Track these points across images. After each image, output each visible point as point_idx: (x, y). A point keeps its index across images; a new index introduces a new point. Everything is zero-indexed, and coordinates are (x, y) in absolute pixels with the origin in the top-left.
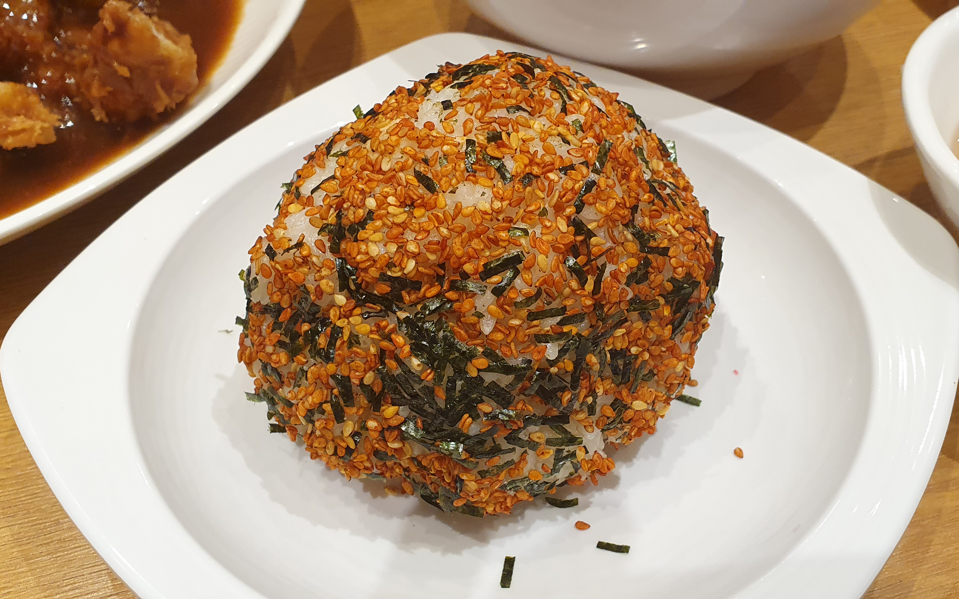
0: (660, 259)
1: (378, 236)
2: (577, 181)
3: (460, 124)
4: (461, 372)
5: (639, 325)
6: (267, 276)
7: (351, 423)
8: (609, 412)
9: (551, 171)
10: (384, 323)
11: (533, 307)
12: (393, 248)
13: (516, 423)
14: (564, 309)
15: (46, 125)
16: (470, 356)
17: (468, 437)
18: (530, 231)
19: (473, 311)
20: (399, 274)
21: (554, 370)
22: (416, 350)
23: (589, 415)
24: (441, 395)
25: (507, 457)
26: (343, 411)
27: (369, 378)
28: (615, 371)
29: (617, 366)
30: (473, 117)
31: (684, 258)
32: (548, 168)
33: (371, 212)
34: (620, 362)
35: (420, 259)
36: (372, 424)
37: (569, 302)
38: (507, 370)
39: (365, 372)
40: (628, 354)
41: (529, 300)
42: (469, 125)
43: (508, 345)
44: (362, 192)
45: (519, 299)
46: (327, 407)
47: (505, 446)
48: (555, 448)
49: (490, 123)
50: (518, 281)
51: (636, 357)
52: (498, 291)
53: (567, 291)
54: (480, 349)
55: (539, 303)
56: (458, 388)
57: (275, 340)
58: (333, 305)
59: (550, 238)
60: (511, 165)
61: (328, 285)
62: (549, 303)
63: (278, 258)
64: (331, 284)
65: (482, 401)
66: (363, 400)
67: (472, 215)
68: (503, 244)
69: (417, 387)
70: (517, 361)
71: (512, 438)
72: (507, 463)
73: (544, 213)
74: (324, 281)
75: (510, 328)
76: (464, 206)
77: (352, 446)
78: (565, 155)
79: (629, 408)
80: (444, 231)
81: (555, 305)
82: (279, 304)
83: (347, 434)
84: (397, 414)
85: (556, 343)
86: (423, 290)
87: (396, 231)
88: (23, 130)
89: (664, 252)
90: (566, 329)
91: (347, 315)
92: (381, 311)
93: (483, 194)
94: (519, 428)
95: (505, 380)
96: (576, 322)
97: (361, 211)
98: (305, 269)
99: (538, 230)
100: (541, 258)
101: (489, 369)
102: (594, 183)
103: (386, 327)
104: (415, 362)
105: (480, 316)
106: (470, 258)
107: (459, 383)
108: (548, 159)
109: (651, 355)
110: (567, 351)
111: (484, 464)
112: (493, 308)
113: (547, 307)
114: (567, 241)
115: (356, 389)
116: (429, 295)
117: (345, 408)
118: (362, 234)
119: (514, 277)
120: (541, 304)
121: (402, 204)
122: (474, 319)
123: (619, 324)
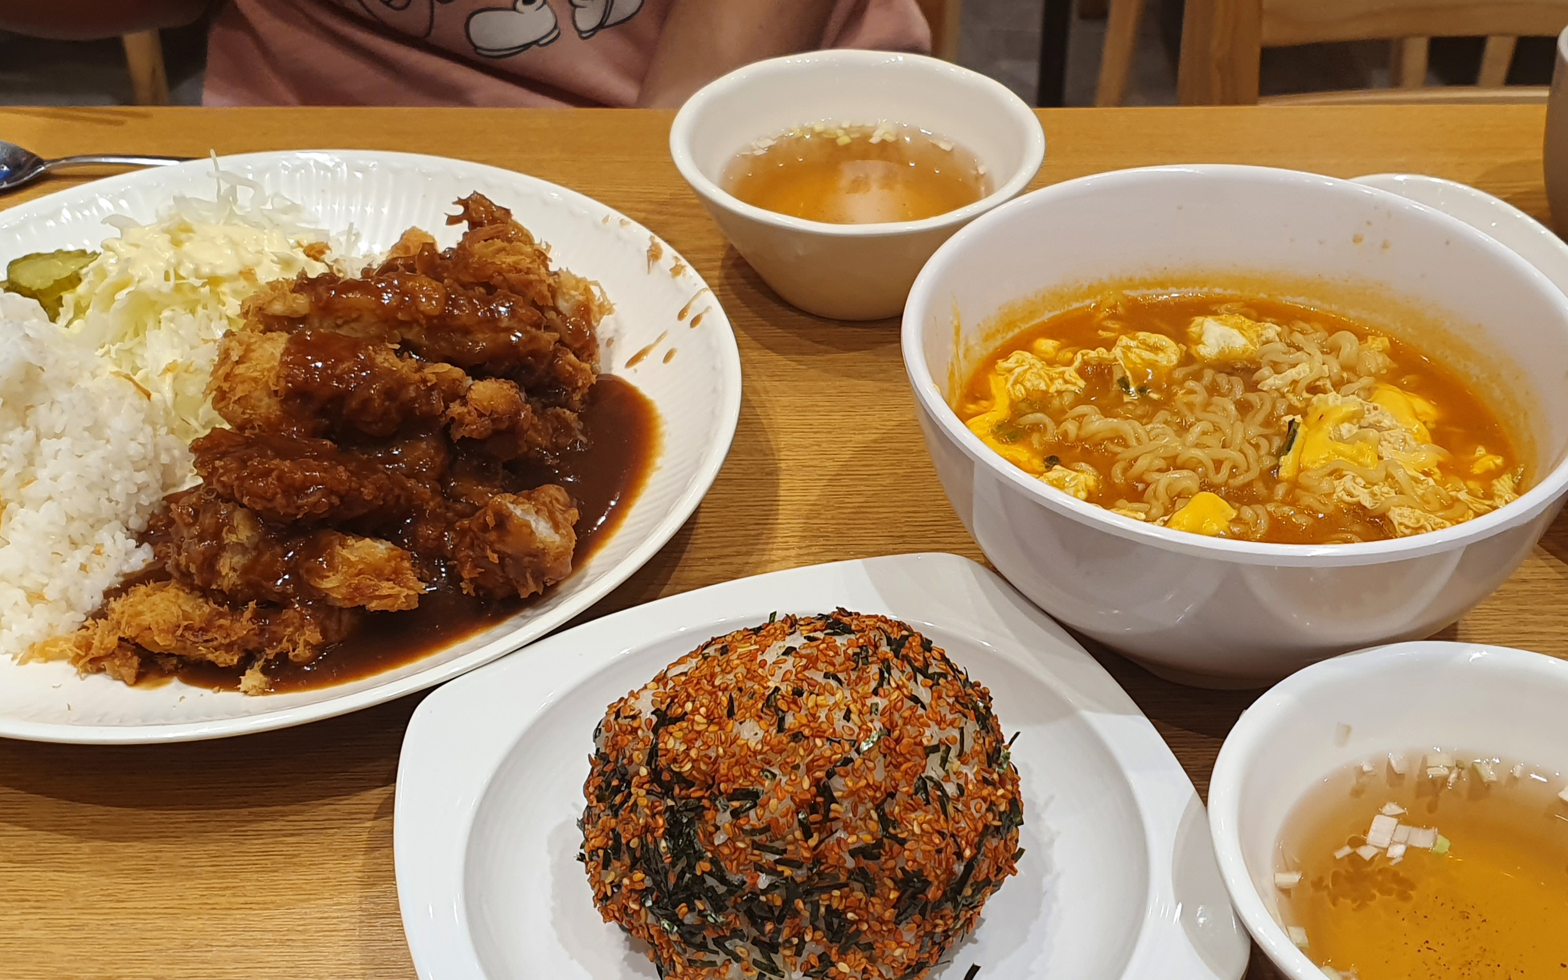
0: (896, 847)
1: (680, 734)
2: (835, 753)
3: (782, 672)
4: (691, 867)
5: (859, 895)
6: (608, 731)
7: (613, 874)
8: (814, 961)
9: (820, 737)
10: (657, 804)
11: (756, 838)
12: (683, 747)
13: (722, 930)
14: (785, 851)
15: (412, 593)
16: (700, 857)
17: (683, 924)
18: (778, 778)
19: (713, 822)
20: (678, 770)
21: (763, 898)
22: (669, 834)
23: (795, 955)
24: (672, 880)
25: (712, 957)
26: (610, 861)
27: (634, 843)
28: (829, 925)
29: (832, 923)
30: (794, 670)
31: (919, 856)
32: (819, 733)
33: (686, 713)
34: (836, 921)
35: (696, 764)
36: (626, 881)
37: (790, 848)
38: (723, 880)
39: (633, 836)
40: (843, 916)
41: (754, 831)
42: (788, 675)
43: (731, 861)
44: (689, 696)
45: (747, 827)
46: (601, 852)
47: (711, 946)
48: (759, 970)
49: (802, 680)
50: (752, 813)
51: (853, 922)
52: (735, 814)
53: (790, 837)
54: (709, 855)
55: (763, 837)
56: (686, 879)
57: (596, 785)
58: (637, 773)
59: (790, 789)
60: (790, 721)
61: (639, 756)
62: (772, 841)
63: (620, 720)
64: (641, 756)
65: (700, 899)
66: (627, 860)
67: (742, 747)
68: (751, 779)
69: (660, 865)
70: (735, 879)
71: (719, 942)
72: (711, 962)
73: (796, 767)
74: (637, 753)
75: (736, 849)
76: (742, 737)
77: (609, 894)
78: (838, 729)
79: (834, 966)
80: (721, 751)
81: (778, 844)
82: (608, 755)
83: (608, 881)
84: (643, 880)
85: (770, 877)
86: (692, 790)
87: (690, 736)
88: (389, 596)
89: (902, 842)
90: (780, 868)
91: (640, 786)
92: (661, 793)
93: (756, 734)
94: (725, 936)
95: (722, 889)
96: (793, 867)
97: (680, 710)
98: (630, 738)
99: (784, 780)
100: (773, 802)
101: (710, 873)
102: (851, 760)
103: (657, 807)
104: (663, 844)
105: (717, 828)
106: (728, 780)
107: (688, 875)
108: (824, 726)
109: (869, 927)
110: (777, 887)
111: (691, 953)
112: (727, 825)
113: (768, 843)
114: (803, 797)
115: (624, 848)
116: (692, 795)
117: (613, 861)
118: (671, 728)
119: (750, 808)
120: (765, 839)
121: (707, 717)
122: (712, 829)
123: (839, 887)
